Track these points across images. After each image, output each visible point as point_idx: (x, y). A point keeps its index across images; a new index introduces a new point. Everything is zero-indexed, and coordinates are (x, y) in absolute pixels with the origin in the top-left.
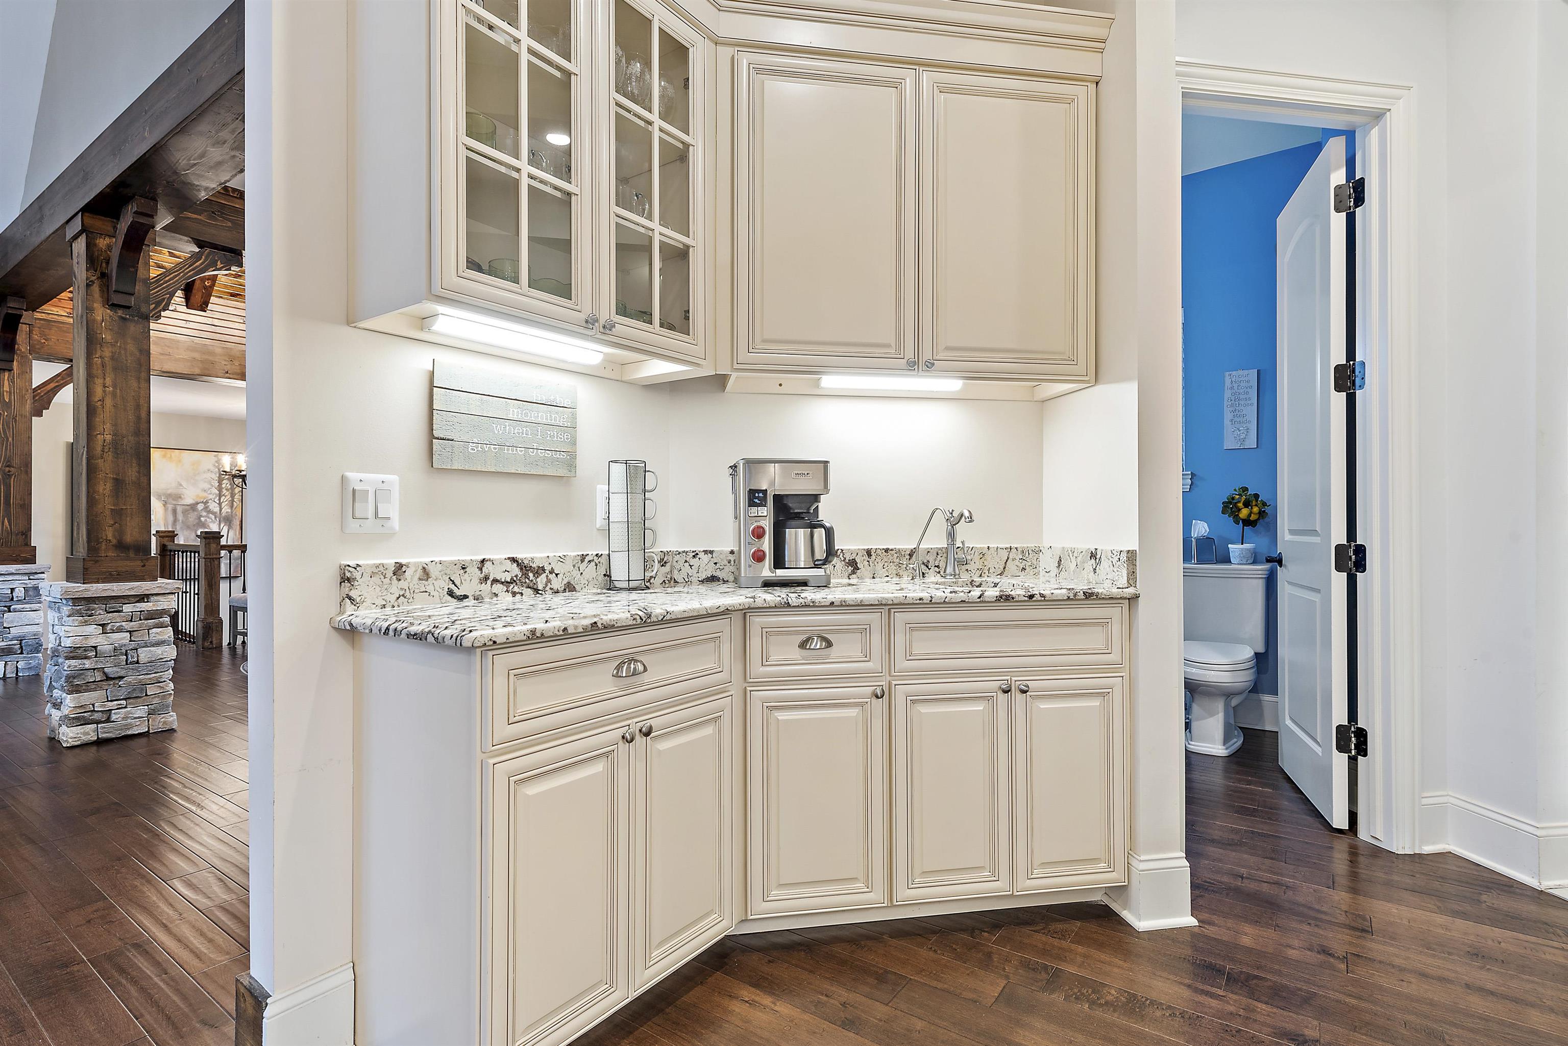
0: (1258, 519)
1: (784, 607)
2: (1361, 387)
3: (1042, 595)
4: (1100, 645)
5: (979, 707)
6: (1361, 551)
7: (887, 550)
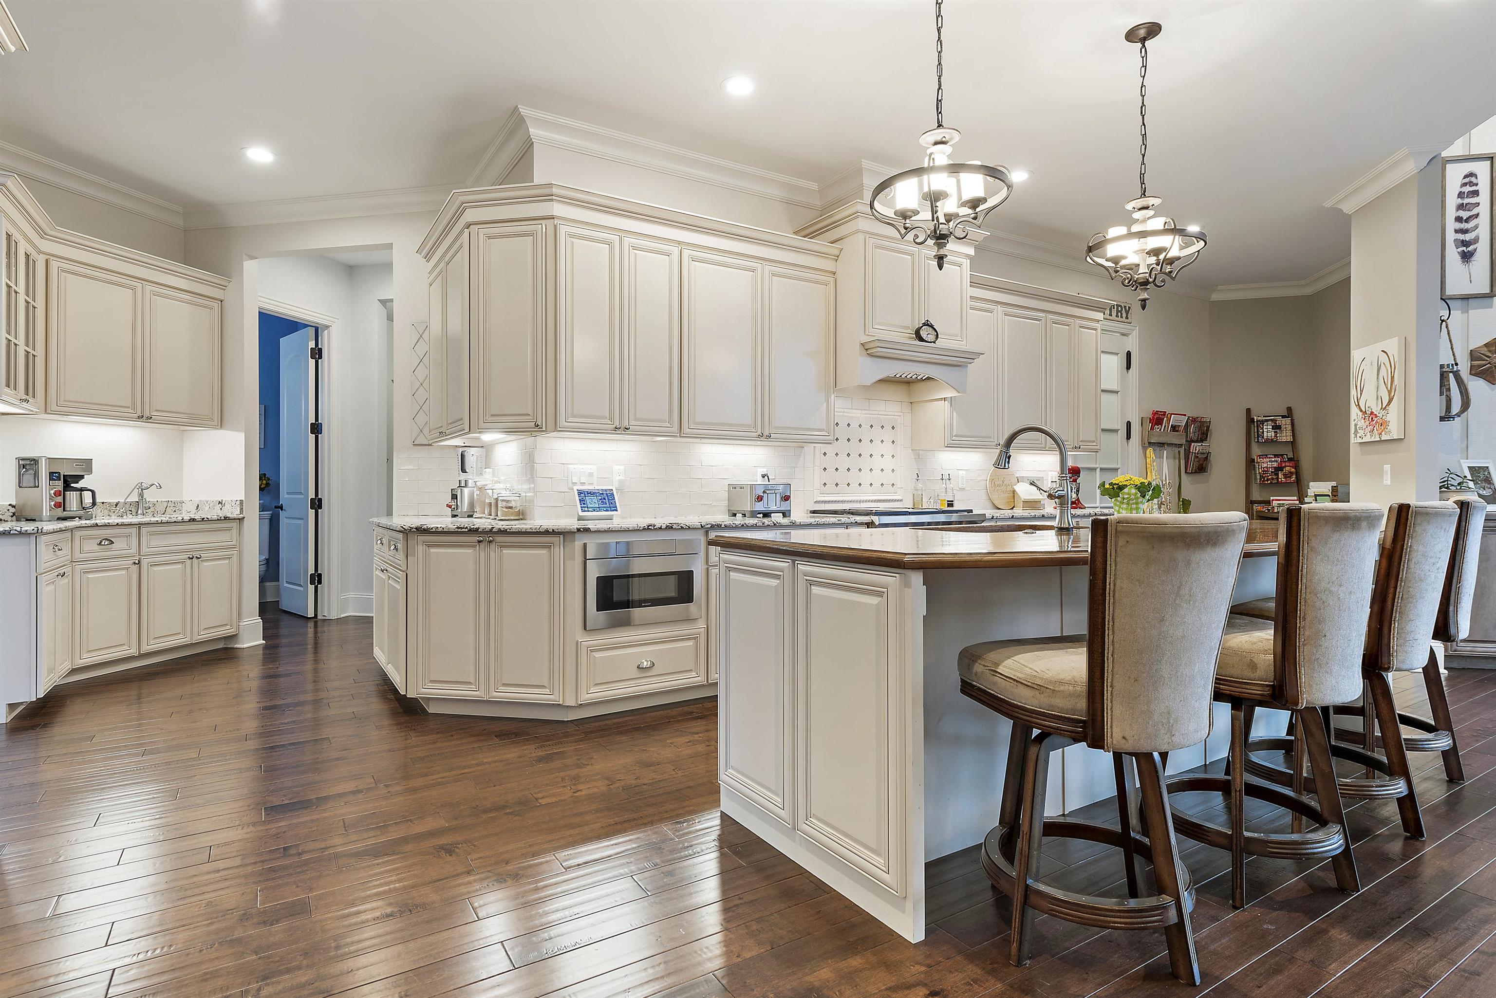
0: (265, 487)
1: (95, 526)
2: (321, 434)
3: (207, 518)
4: (228, 539)
5: (180, 566)
6: (320, 500)
7: (103, 503)
